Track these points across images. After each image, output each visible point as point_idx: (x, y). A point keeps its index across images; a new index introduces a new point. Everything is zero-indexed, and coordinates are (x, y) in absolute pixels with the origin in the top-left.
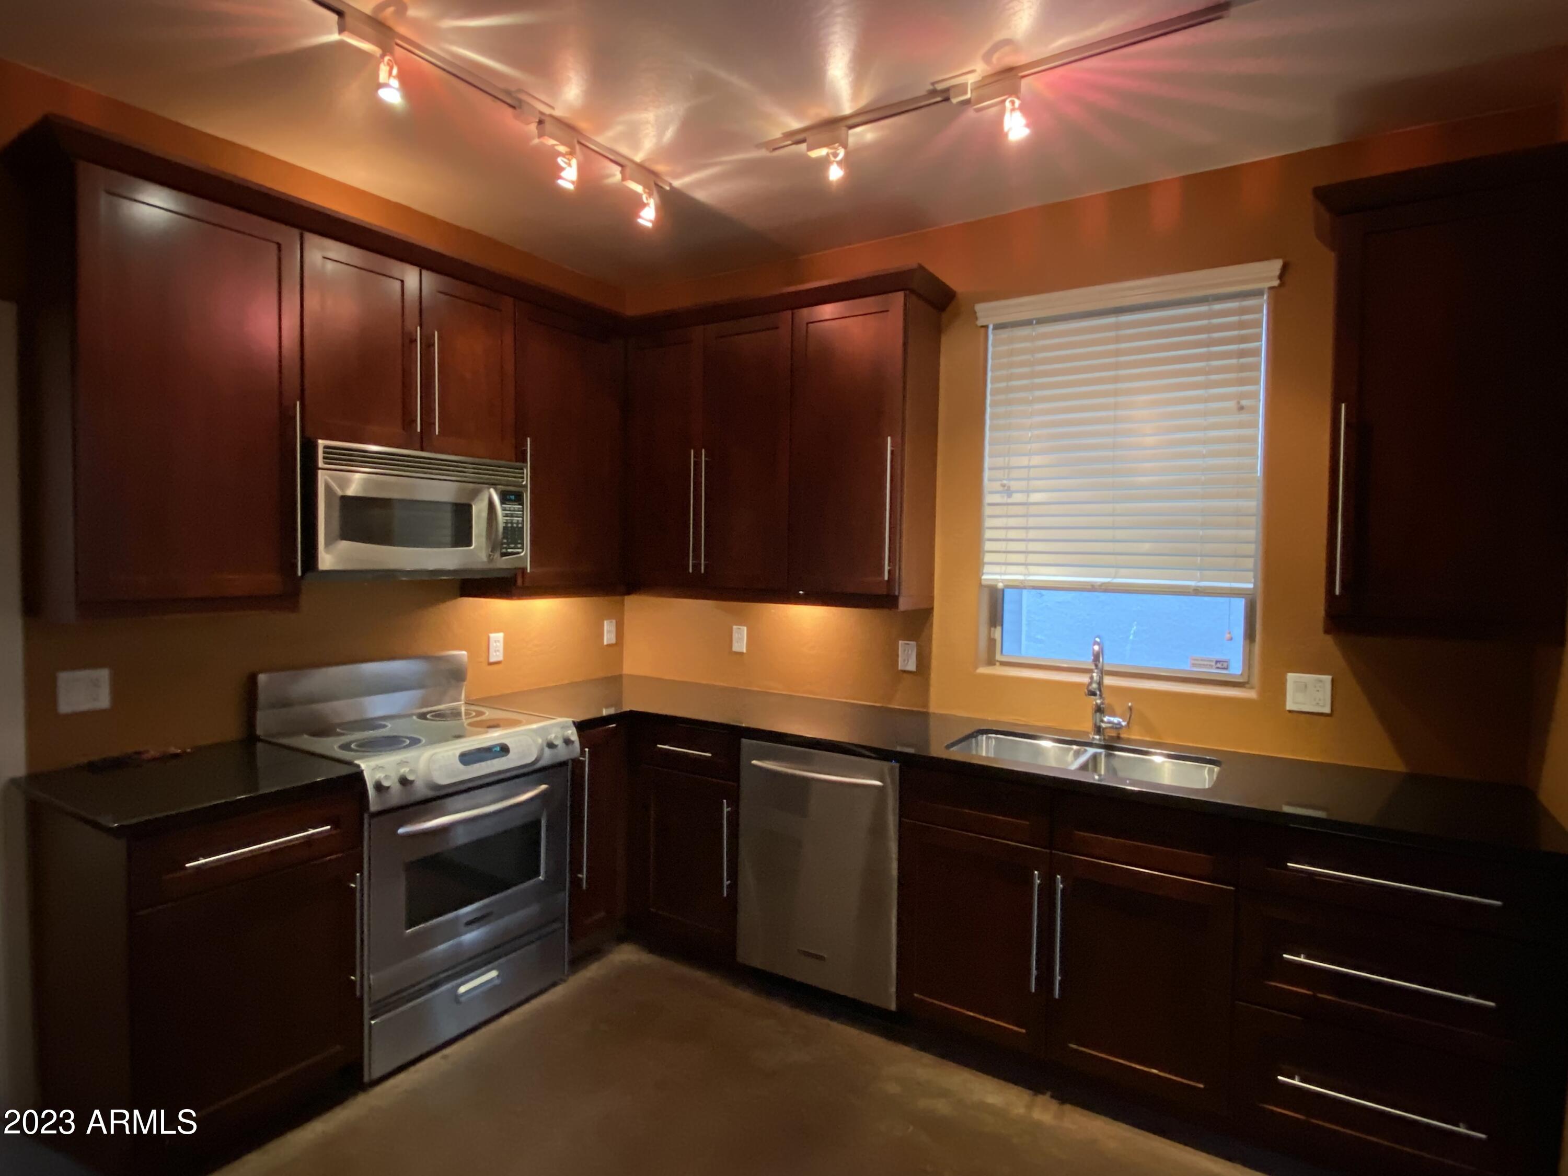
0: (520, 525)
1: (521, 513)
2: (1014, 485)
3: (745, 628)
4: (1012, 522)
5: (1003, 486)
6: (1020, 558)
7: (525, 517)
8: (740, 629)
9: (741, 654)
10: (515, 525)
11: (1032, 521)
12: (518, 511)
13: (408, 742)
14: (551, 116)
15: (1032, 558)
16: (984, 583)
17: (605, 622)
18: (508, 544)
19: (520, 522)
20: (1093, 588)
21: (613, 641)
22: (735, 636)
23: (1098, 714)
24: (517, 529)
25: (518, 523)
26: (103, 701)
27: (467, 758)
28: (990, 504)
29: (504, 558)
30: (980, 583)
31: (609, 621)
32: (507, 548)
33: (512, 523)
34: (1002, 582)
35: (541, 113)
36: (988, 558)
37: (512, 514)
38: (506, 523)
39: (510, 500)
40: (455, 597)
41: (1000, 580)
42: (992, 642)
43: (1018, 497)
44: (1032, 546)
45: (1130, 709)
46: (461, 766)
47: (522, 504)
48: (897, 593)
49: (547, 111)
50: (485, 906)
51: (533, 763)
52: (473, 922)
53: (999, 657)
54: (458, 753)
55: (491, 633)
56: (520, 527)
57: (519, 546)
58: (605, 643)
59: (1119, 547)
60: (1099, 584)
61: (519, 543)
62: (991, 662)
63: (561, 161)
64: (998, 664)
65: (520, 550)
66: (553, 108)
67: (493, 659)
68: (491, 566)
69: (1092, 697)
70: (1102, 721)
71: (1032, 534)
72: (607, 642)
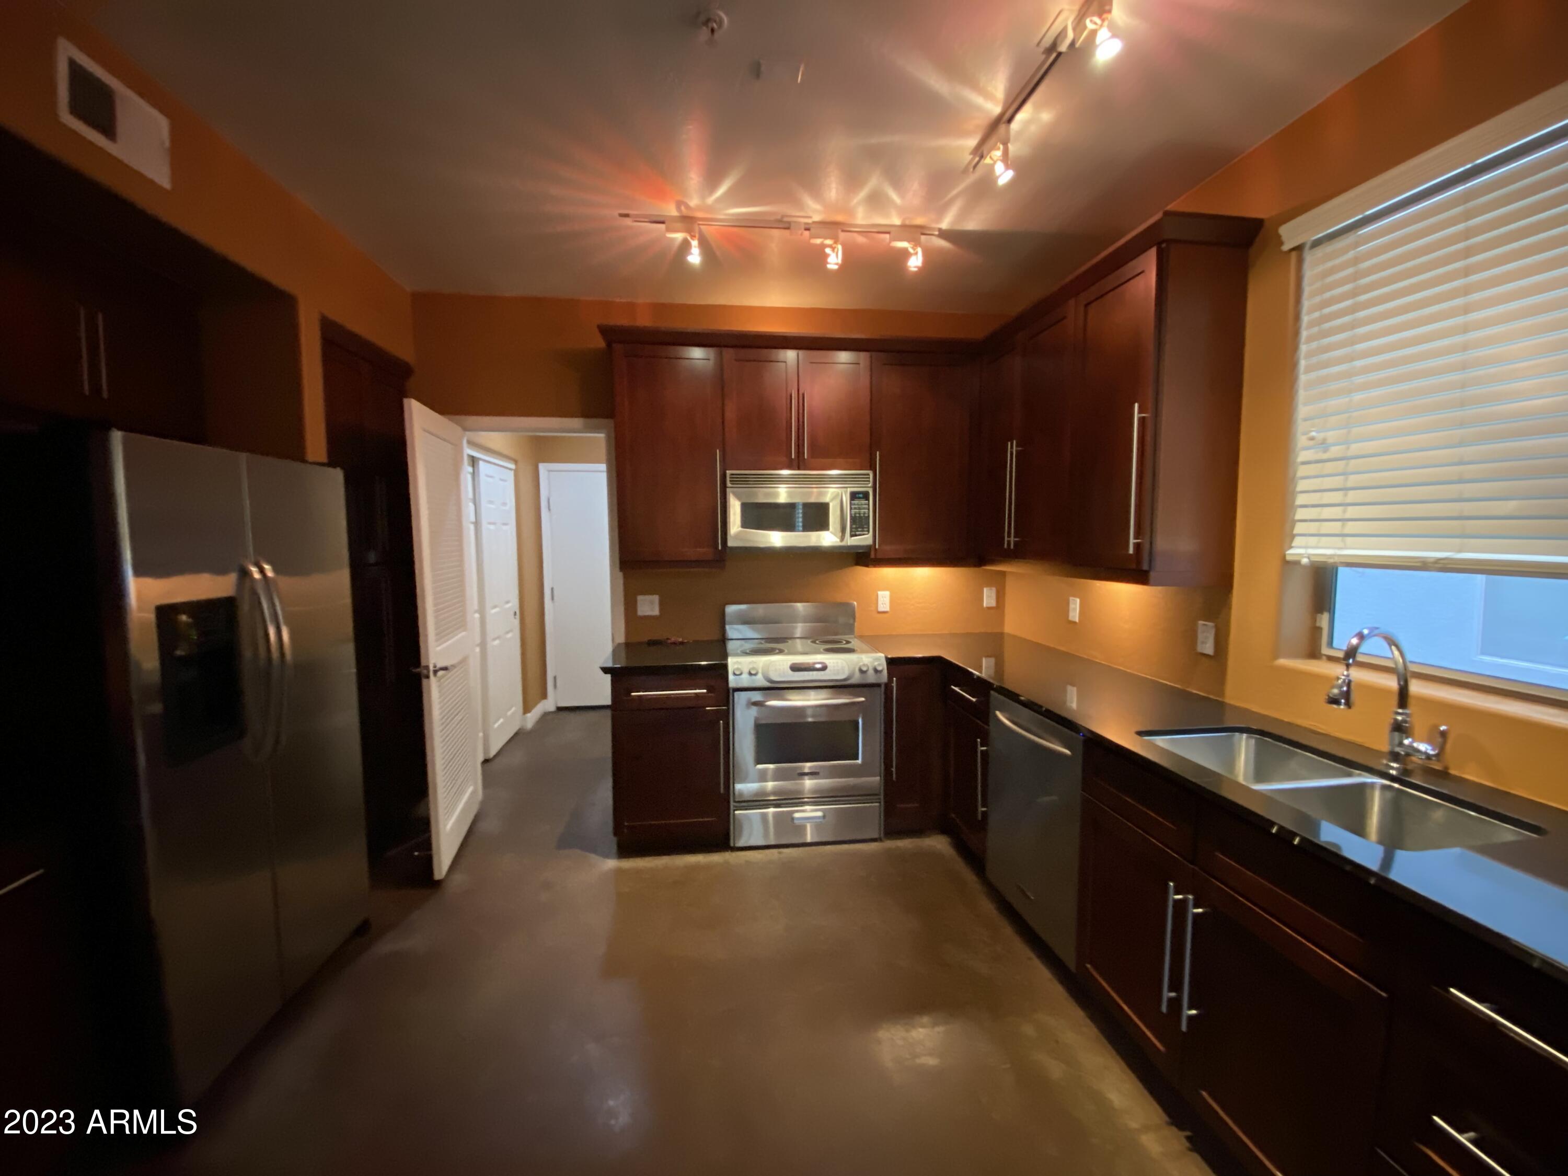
0: (866, 515)
1: (867, 506)
2: (1331, 435)
3: (1078, 600)
4: (1328, 482)
5: (1312, 439)
6: (1335, 527)
7: (869, 508)
8: (1074, 600)
9: (1075, 623)
10: (862, 515)
11: (1353, 480)
12: (865, 505)
13: (777, 651)
14: (814, 223)
15: (1351, 527)
16: (1288, 558)
17: (985, 590)
18: (856, 528)
19: (867, 512)
20: (1423, 566)
21: (993, 603)
22: (1072, 606)
23: (1396, 734)
24: (863, 518)
25: (864, 513)
26: (656, 612)
27: (795, 668)
28: (1304, 463)
29: (853, 538)
30: (1285, 559)
31: (988, 588)
32: (855, 532)
33: (860, 514)
34: (1309, 558)
35: (806, 224)
36: (1299, 528)
37: (859, 507)
38: (855, 514)
39: (860, 498)
40: (852, 566)
41: (1306, 555)
42: (1315, 631)
43: (1335, 451)
44: (1352, 512)
45: (1443, 734)
46: (791, 672)
47: (869, 501)
48: (1145, 567)
49: (809, 221)
50: (816, 767)
51: (845, 680)
52: (813, 774)
53: (1325, 650)
54: (789, 663)
55: (879, 590)
56: (866, 517)
57: (865, 529)
58: (985, 605)
59: (1468, 508)
60: (1432, 560)
61: (865, 528)
62: (1314, 653)
63: (828, 250)
64: (1324, 658)
65: (866, 533)
66: (810, 217)
67: (881, 609)
68: (843, 544)
69: (1335, 706)
70: (1401, 744)
71: (1352, 496)
72: (987, 603)
